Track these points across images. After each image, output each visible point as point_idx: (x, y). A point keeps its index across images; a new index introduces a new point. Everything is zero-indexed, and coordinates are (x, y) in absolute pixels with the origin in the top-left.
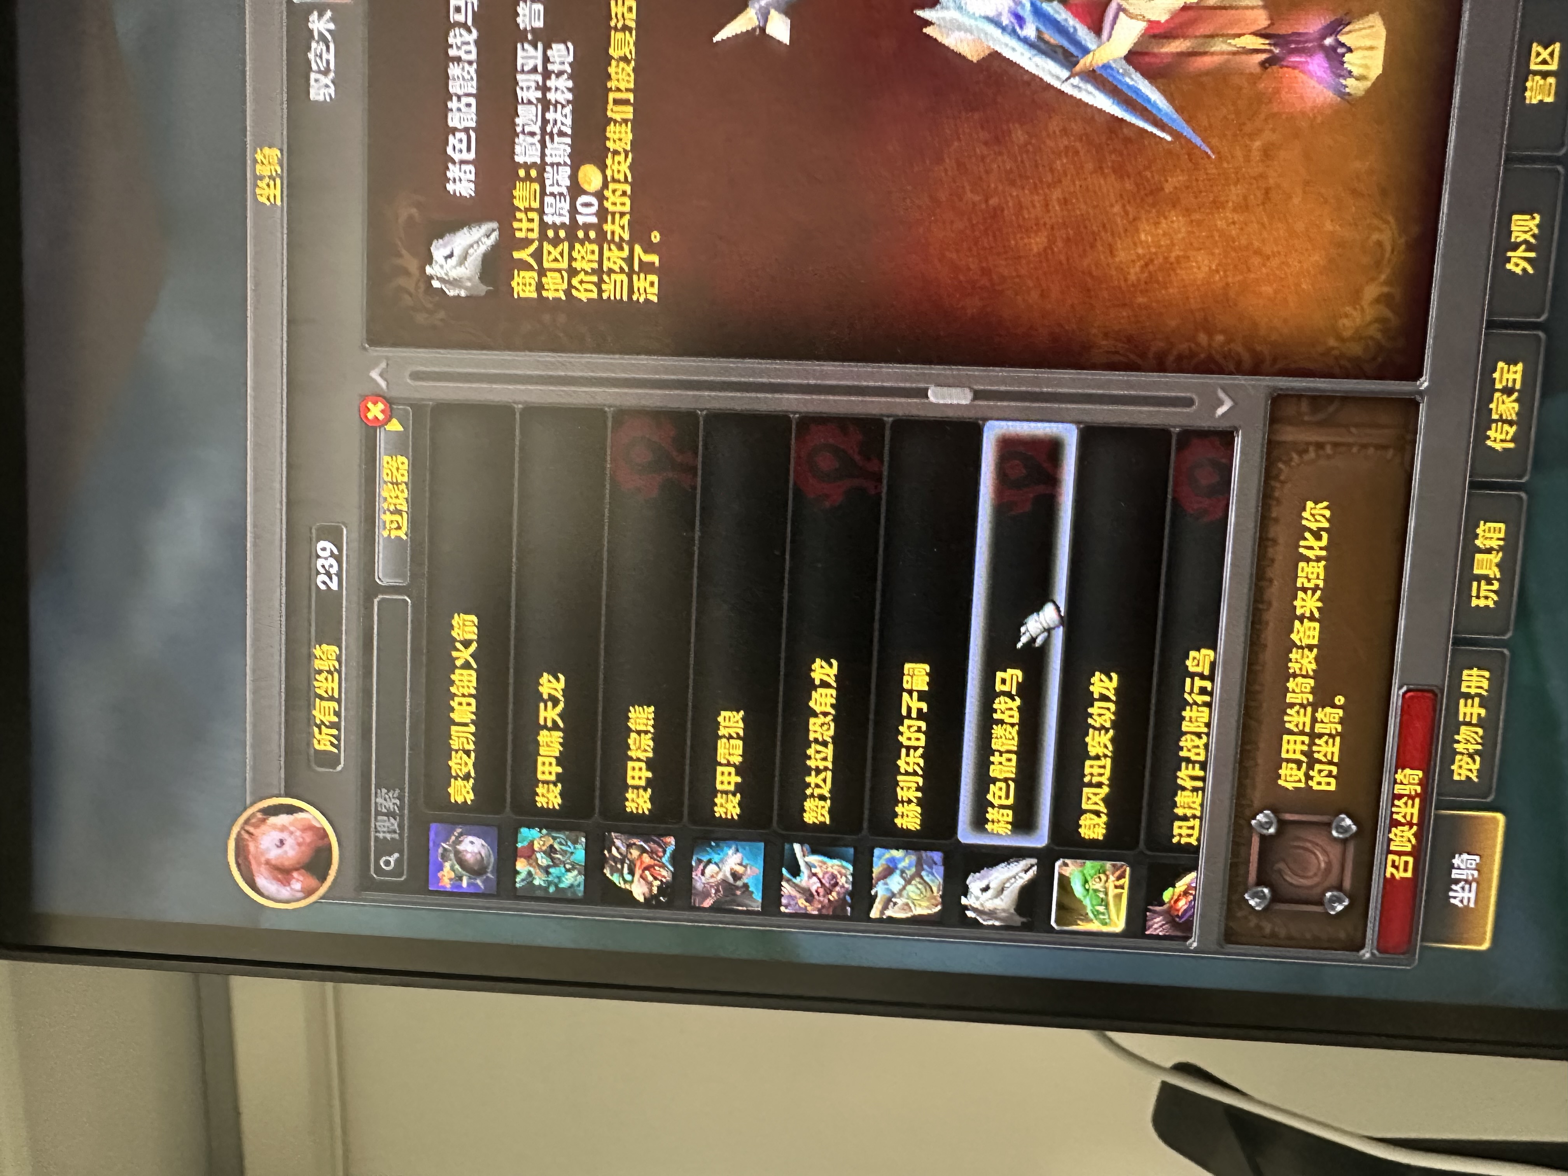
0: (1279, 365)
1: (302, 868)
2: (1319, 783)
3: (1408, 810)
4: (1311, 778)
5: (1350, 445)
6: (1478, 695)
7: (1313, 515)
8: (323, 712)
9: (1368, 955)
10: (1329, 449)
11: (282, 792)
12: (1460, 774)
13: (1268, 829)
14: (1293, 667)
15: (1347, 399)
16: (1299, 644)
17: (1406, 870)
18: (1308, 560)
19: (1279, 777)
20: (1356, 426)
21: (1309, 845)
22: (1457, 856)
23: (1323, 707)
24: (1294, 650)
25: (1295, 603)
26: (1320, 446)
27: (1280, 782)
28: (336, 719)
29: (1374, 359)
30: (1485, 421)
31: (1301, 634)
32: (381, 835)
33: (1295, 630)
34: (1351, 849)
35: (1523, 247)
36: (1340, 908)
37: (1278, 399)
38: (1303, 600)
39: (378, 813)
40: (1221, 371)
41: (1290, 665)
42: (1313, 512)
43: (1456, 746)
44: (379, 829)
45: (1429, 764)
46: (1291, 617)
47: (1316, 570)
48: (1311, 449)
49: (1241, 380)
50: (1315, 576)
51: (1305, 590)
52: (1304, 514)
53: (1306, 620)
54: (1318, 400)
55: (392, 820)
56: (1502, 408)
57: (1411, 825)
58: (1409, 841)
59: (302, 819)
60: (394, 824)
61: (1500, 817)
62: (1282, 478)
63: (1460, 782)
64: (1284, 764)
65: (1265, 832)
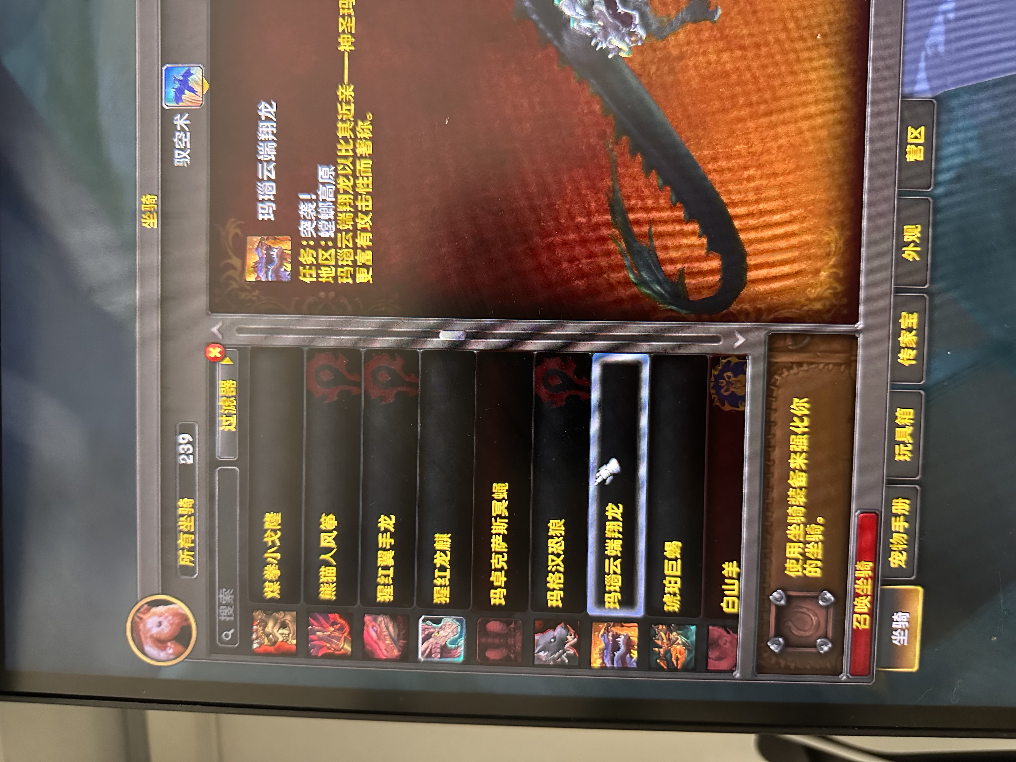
0: (772, 316)
1: (173, 639)
2: (810, 572)
3: (865, 587)
4: (805, 569)
5: (819, 364)
6: (904, 515)
7: (798, 407)
8: (185, 541)
9: (845, 677)
10: (805, 367)
11: (160, 591)
12: (894, 563)
13: (780, 601)
14: (791, 501)
15: (814, 336)
16: (793, 485)
17: (865, 624)
18: (796, 434)
19: (785, 569)
20: (821, 352)
21: (805, 610)
22: (895, 614)
23: (810, 525)
24: (791, 490)
25: (790, 461)
26: (800, 365)
27: (786, 572)
28: (193, 545)
29: (829, 311)
30: (897, 348)
31: (794, 480)
32: (223, 618)
33: (791, 477)
34: (831, 611)
35: (912, 244)
36: (826, 649)
37: (773, 337)
38: (795, 459)
39: (220, 605)
40: (736, 320)
41: (788, 499)
42: (798, 404)
43: (891, 546)
44: (221, 614)
45: (875, 558)
46: (788, 469)
47: (801, 440)
48: (795, 367)
49: (748, 325)
50: (801, 444)
51: (795, 453)
52: (792, 406)
53: (797, 471)
54: (796, 337)
55: (229, 608)
56: (906, 340)
57: (867, 596)
58: (866, 606)
59: (173, 608)
60: (230, 611)
61: (920, 589)
62: (778, 384)
63: (895, 568)
64: (788, 561)
65: (778, 603)
